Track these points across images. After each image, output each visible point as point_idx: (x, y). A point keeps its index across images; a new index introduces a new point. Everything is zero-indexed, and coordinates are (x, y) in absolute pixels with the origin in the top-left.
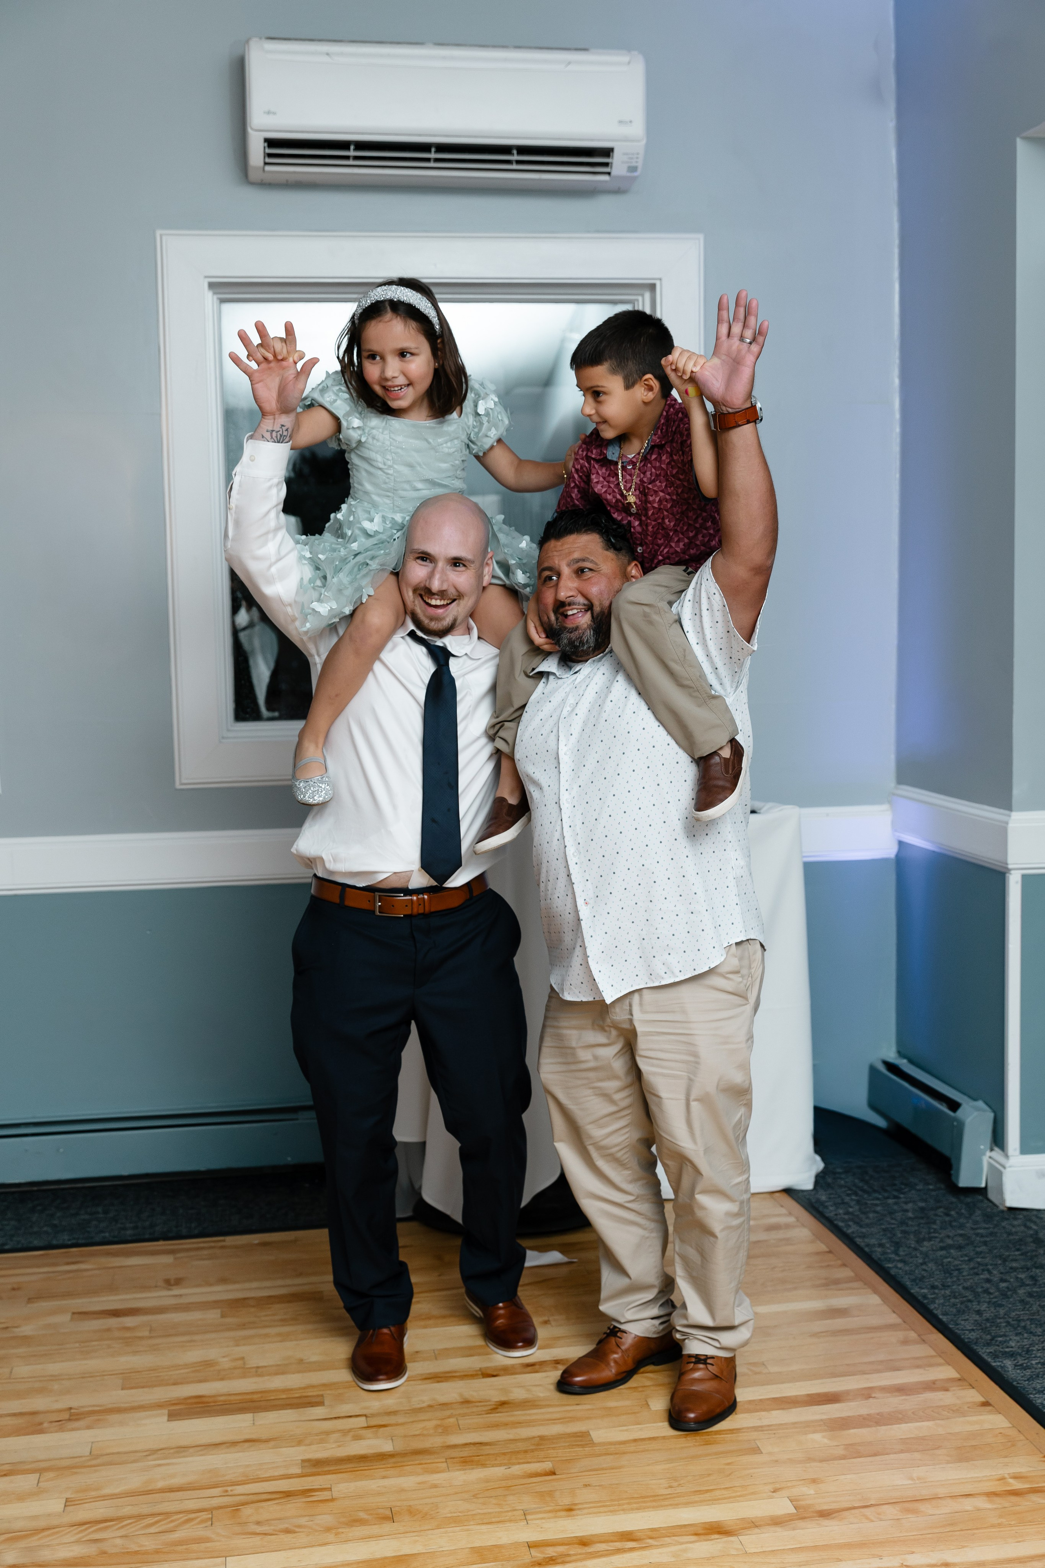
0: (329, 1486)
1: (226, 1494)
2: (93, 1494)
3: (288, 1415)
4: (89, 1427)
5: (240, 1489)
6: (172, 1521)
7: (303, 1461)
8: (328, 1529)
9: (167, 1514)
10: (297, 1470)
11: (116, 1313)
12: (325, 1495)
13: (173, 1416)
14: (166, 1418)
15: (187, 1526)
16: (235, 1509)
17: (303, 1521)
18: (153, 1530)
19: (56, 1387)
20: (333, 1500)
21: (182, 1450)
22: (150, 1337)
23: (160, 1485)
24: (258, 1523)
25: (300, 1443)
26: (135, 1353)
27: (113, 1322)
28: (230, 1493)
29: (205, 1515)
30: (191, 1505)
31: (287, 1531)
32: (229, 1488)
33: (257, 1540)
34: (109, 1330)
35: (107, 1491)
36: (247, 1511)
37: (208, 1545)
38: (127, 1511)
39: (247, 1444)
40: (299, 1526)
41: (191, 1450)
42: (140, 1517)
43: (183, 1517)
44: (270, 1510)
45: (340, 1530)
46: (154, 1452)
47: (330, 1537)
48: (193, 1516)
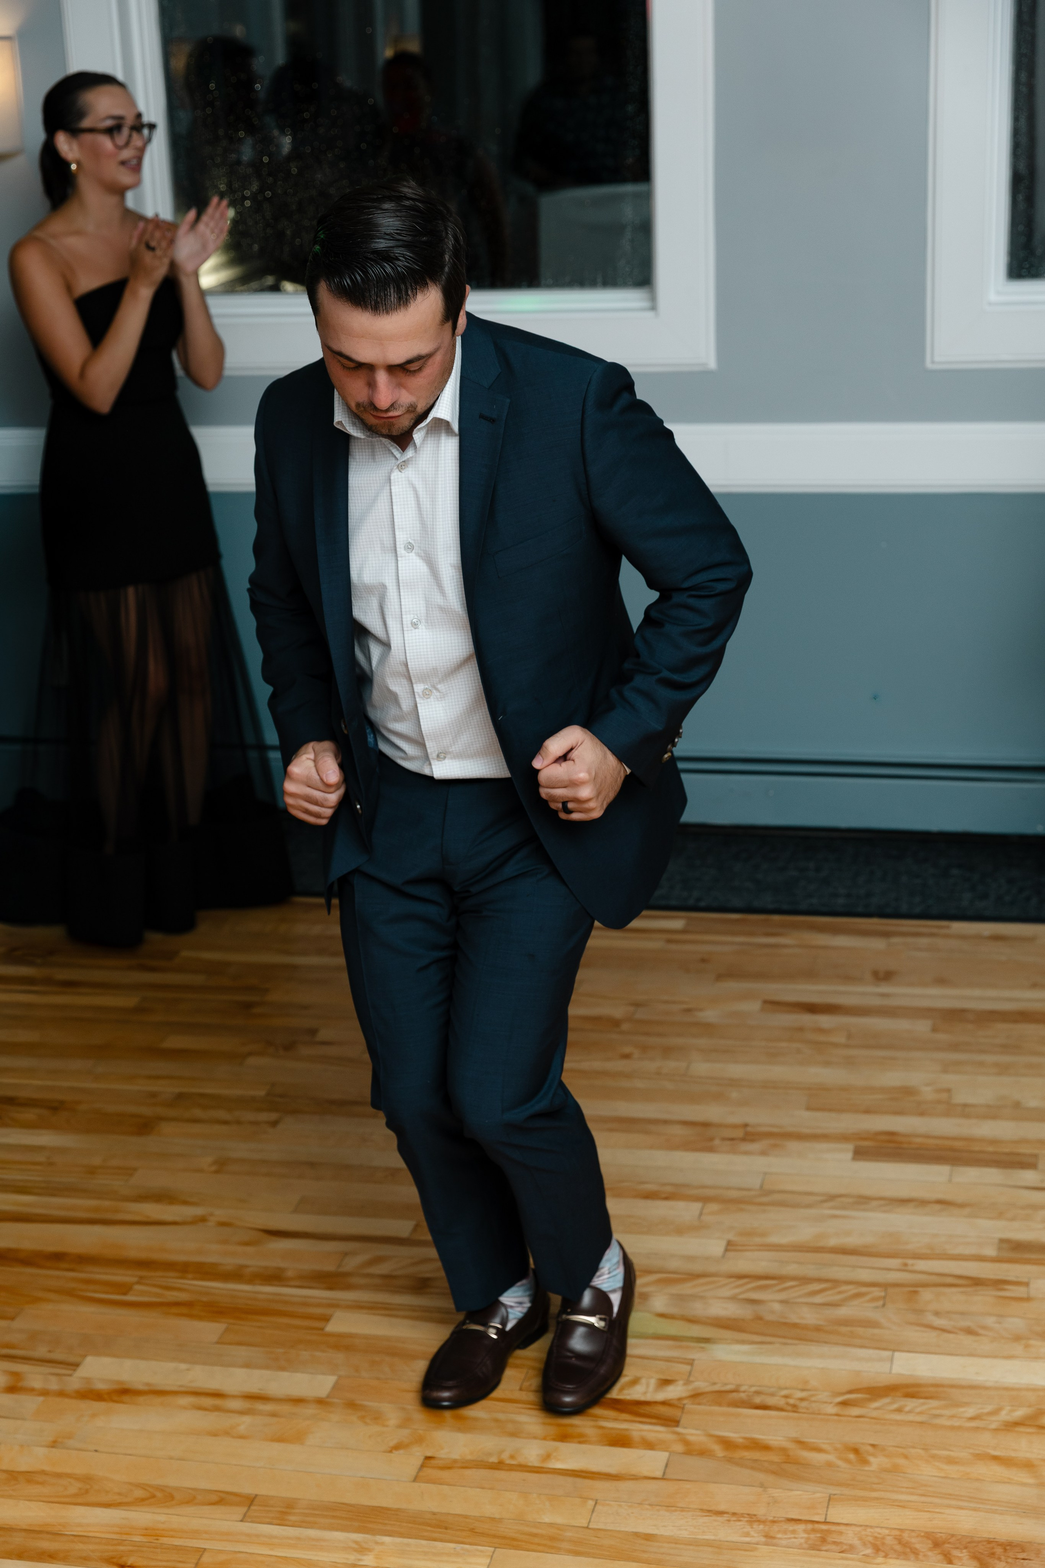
0: (1026, 1280)
1: (904, 1268)
2: (758, 1240)
3: (992, 1175)
4: (763, 1153)
5: (921, 1265)
6: (840, 1293)
7: (1002, 1241)
8: (1017, 1338)
9: (836, 1283)
10: (991, 1252)
11: (812, 1008)
12: (1020, 1291)
13: (860, 1154)
14: (850, 1155)
15: (856, 1302)
16: (912, 1290)
17: (990, 1321)
18: (818, 1299)
19: (734, 1095)
20: (1028, 1299)
21: (863, 1201)
22: (847, 1046)
23: (833, 1242)
24: (937, 1314)
25: (1000, 1216)
26: (827, 1064)
27: (807, 1019)
28: (910, 1268)
29: (877, 1292)
30: (865, 1275)
31: (969, 1331)
32: (910, 1262)
33: (931, 1337)
34: (801, 1029)
35: (774, 1239)
36: (926, 1295)
37: (876, 1331)
38: (792, 1269)
39: (938, 1207)
40: (984, 1328)
41: (874, 1203)
42: (805, 1280)
43: (852, 1290)
44: (953, 1299)
45: (1032, 1342)
46: (832, 1197)
47: (1018, 1349)
48: (864, 1290)
